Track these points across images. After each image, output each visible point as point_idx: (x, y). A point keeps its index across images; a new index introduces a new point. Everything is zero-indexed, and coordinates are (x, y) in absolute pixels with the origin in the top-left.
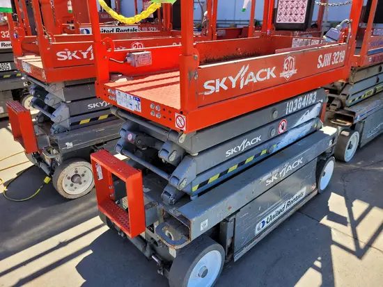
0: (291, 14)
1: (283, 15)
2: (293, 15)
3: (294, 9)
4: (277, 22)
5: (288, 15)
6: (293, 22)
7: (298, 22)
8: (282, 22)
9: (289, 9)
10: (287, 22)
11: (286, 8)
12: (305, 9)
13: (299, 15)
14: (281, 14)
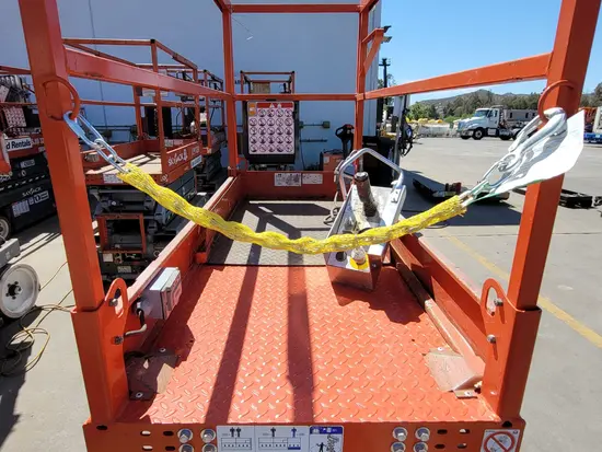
0: (271, 142)
1: (258, 144)
2: (276, 144)
3: (276, 135)
4: (251, 153)
5: (267, 144)
6: (276, 152)
7: (285, 152)
8: (258, 152)
9: (267, 135)
10: (268, 152)
11: (262, 133)
12: (293, 135)
13: (285, 144)
14: (254, 142)
